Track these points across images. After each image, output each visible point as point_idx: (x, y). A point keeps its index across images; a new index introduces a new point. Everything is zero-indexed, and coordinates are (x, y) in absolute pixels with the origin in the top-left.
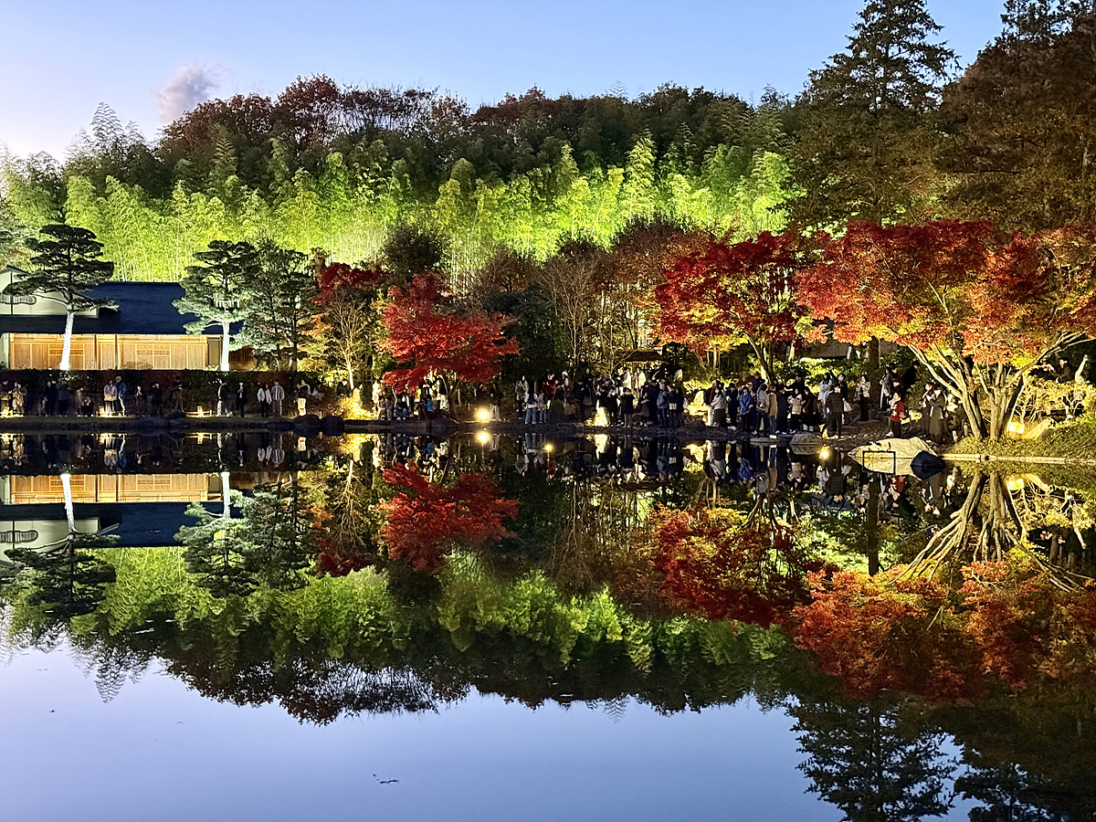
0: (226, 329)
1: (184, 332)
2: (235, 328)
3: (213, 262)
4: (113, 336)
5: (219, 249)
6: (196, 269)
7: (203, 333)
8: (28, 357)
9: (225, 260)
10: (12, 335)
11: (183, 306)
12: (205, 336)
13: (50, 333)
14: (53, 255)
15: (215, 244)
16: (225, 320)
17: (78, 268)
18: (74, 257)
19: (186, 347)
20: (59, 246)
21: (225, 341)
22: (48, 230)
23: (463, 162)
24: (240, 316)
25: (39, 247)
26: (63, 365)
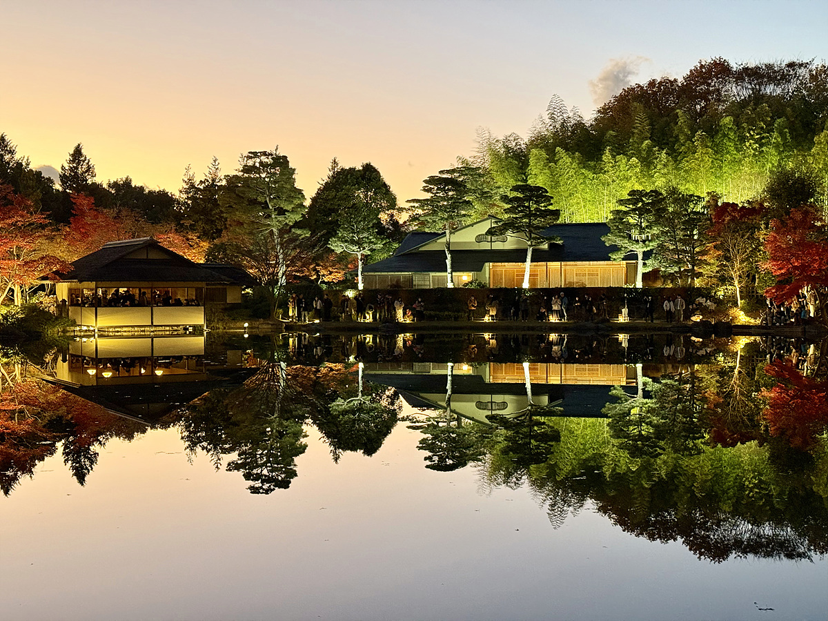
0: (640, 257)
1: (609, 259)
2: (647, 255)
3: (631, 206)
4: (559, 263)
5: (636, 196)
6: (618, 212)
7: (623, 259)
8: (501, 279)
9: (640, 204)
10: (491, 264)
11: (609, 239)
12: (625, 262)
13: (516, 262)
14: (518, 206)
15: (632, 193)
16: (639, 250)
17: (535, 215)
18: (533, 207)
19: (609, 270)
20: (522, 200)
21: (640, 266)
22: (516, 188)
24: (651, 246)
25: (510, 201)
26: (525, 284)
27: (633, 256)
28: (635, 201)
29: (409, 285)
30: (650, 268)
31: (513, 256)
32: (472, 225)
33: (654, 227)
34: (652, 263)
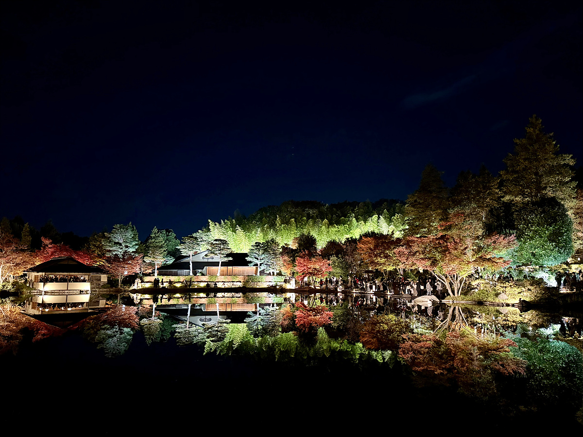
4: (232, 267)
5: (258, 244)
6: (251, 249)
8: (211, 272)
9: (259, 247)
10: (207, 267)
11: (248, 259)
12: (254, 267)
13: (216, 266)
14: (216, 247)
16: (259, 262)
17: (223, 250)
18: (222, 247)
19: (249, 270)
20: (218, 244)
21: (259, 268)
22: (216, 240)
23: (326, 220)
24: (263, 261)
25: (214, 245)
26: (218, 275)
27: (256, 265)
28: (257, 246)
29: (176, 274)
30: (262, 269)
31: (216, 264)
32: (201, 253)
33: (263, 255)
34: (263, 267)
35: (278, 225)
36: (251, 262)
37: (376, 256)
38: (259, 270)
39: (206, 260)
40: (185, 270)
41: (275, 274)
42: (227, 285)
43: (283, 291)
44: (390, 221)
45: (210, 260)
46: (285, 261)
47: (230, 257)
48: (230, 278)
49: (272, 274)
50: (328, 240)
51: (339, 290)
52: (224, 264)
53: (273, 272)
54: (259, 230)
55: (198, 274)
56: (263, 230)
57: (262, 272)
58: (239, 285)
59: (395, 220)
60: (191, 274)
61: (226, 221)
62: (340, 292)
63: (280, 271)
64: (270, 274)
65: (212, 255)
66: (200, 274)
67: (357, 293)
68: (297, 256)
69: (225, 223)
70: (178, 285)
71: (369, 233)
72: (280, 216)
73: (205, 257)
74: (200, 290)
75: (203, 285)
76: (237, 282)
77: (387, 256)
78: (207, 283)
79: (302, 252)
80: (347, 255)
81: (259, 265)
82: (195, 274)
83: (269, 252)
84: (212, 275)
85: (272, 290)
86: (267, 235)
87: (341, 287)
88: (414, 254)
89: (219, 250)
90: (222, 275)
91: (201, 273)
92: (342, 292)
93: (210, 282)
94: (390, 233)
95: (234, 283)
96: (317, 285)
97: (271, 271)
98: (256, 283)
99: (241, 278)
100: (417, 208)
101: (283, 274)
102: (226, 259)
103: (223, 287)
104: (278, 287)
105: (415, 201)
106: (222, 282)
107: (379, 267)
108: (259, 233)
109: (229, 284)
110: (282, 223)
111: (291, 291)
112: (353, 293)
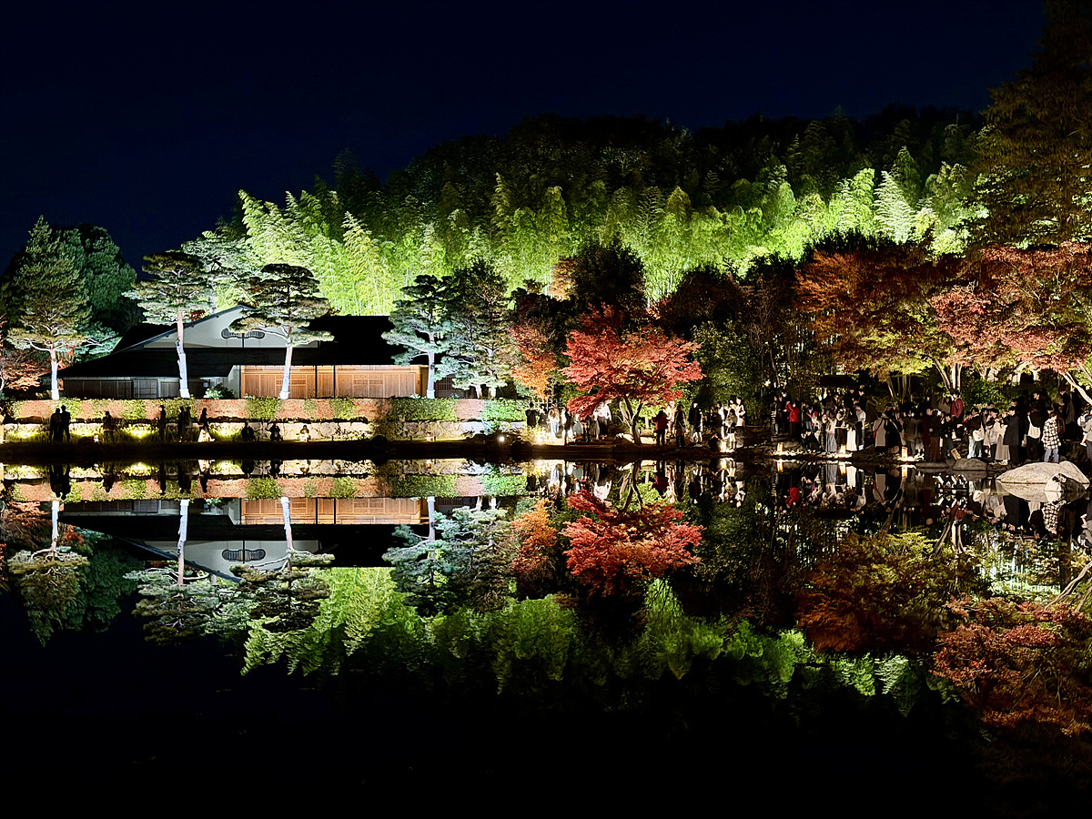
3: (419, 296)
4: (331, 367)
5: (425, 283)
6: (403, 303)
8: (257, 387)
9: (430, 294)
10: (243, 367)
11: (391, 337)
12: (414, 366)
13: (275, 365)
14: (272, 292)
15: (419, 279)
16: (430, 350)
17: (296, 304)
18: (293, 294)
19: (397, 376)
20: (279, 284)
21: (431, 372)
22: (270, 268)
23: (679, 192)
24: (445, 346)
25: (262, 285)
26: (284, 395)
27: (422, 359)
28: (424, 290)
29: (128, 394)
30: (443, 375)
31: (273, 356)
32: (217, 315)
33: (447, 323)
34: (445, 369)
35: (499, 210)
36: (401, 350)
37: (863, 322)
38: (433, 378)
39: (235, 343)
40: (161, 379)
41: (493, 392)
42: (317, 433)
43: (519, 452)
44: (917, 192)
45: (252, 343)
46: (527, 343)
47: (324, 329)
48: (324, 408)
49: (479, 391)
50: (686, 267)
51: (723, 448)
52: (302, 357)
53: (483, 387)
54: (430, 229)
55: (208, 394)
56: (442, 232)
57: (444, 387)
58: (362, 431)
59: (940, 186)
60: (185, 392)
61: (305, 195)
62: (728, 455)
63: (511, 383)
64: (471, 393)
65: (259, 324)
66: (216, 393)
67: (790, 458)
68: (571, 327)
69: (302, 205)
70: (140, 432)
71: (839, 237)
72: (506, 178)
73: (232, 331)
74: (219, 450)
75: (227, 431)
76: (352, 421)
77: (902, 324)
78: (243, 425)
79: (589, 312)
80: (758, 321)
81: (431, 360)
82: (198, 391)
83: (466, 310)
84: (262, 395)
85: (481, 449)
86: (458, 251)
87: (732, 437)
88: (1007, 313)
89: (282, 305)
90: (297, 395)
91: (218, 387)
92: (737, 455)
93: (254, 420)
94: (918, 236)
95: (343, 426)
96: (646, 431)
97: (477, 381)
98: (421, 425)
99: (366, 408)
100: (1025, 140)
101: (519, 391)
102: (310, 339)
103: (303, 438)
104: (502, 439)
105: (1019, 112)
106: (300, 420)
107: (872, 365)
108: (428, 239)
109: (323, 428)
110: (517, 202)
111: (550, 452)
112: (777, 457)
